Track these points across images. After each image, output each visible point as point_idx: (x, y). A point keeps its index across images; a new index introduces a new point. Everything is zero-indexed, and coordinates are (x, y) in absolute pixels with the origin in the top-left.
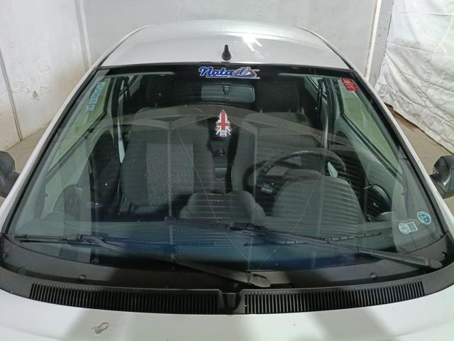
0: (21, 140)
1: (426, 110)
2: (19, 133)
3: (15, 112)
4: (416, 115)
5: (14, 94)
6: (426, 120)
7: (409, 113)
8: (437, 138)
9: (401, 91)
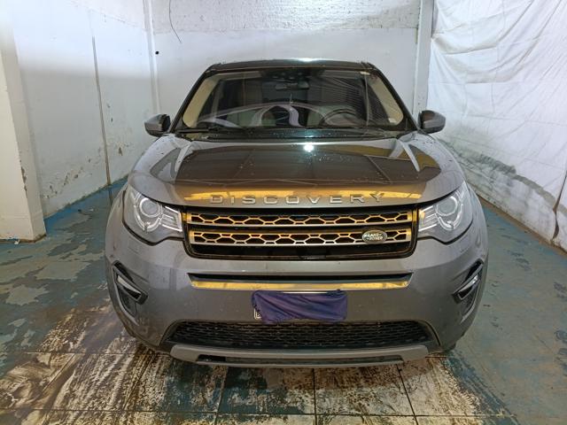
0: (109, 184)
2: (108, 178)
3: (107, 162)
5: (108, 149)
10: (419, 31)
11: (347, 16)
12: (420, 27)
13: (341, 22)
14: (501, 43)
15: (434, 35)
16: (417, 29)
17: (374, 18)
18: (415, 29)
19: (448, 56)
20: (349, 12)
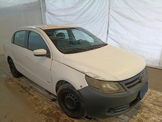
10: (42, 9)
11: (18, 3)
12: (42, 8)
13: (17, 5)
14: (77, 14)
15: (46, 11)
16: (41, 9)
17: (27, 4)
18: (40, 9)
19: (55, 17)
20: (19, 2)
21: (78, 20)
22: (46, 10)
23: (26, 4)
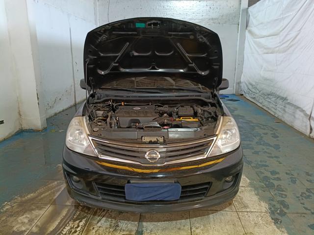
0: (75, 103)
1: (257, 95)
2: (75, 101)
4: (254, 98)
5: (76, 85)
6: (258, 99)
7: (252, 98)
8: (261, 106)
9: (249, 89)
10: (239, 26)
11: (201, 18)
12: (240, 24)
13: (198, 21)
14: (281, 33)
17: (215, 19)
18: (237, 25)
19: (254, 39)
20: (202, 16)
21: (282, 45)
22: (247, 27)
23: (212, 19)
